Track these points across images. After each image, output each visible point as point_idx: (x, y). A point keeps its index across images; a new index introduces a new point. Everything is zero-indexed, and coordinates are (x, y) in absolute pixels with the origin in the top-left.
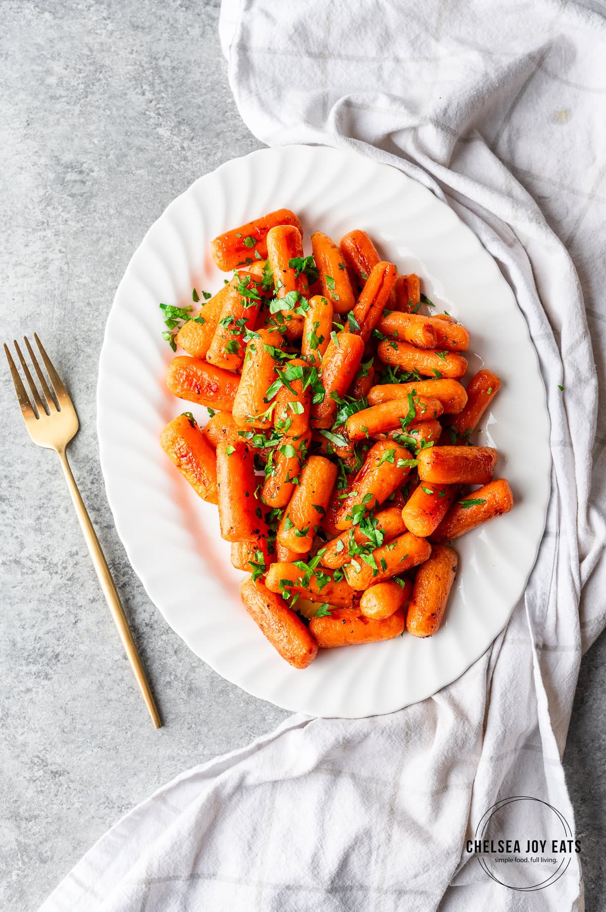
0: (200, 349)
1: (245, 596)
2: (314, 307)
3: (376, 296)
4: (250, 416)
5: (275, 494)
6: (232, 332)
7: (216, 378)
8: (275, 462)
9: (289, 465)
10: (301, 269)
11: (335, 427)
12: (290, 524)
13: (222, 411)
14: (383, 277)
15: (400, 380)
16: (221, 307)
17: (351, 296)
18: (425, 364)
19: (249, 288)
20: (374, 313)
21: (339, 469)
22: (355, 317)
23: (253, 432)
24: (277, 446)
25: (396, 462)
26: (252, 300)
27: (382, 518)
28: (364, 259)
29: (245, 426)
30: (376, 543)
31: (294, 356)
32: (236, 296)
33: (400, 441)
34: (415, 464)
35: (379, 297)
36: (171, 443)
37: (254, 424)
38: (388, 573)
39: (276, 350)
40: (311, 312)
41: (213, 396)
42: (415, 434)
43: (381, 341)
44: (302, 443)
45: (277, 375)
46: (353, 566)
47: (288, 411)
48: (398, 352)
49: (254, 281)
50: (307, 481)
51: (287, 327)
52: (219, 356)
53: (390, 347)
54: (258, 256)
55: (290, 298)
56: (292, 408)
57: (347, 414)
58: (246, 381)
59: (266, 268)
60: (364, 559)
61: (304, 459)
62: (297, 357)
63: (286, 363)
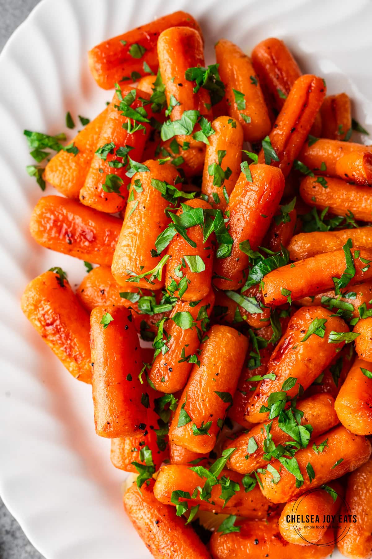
0: (72, 187)
1: (128, 506)
2: (218, 130)
3: (299, 118)
4: (133, 274)
5: (166, 378)
6: (112, 164)
7: (92, 223)
8: (166, 334)
9: (184, 338)
10: (202, 82)
11: (245, 288)
12: (186, 418)
13: (101, 265)
14: (308, 93)
15: (329, 227)
16: (99, 134)
17: (266, 117)
18: (363, 205)
19: (135, 107)
20: (297, 139)
21: (251, 341)
22: (272, 144)
23: (139, 294)
24: (170, 312)
25: (326, 336)
26: (138, 122)
27: (308, 409)
28: (282, 74)
29: (128, 286)
30: (300, 443)
31: (192, 195)
32: (117, 118)
33: (331, 307)
34: (353, 338)
35: (303, 119)
36: (33, 308)
37: (140, 284)
38: (316, 483)
39: (168, 186)
40: (215, 138)
41: (88, 247)
42: (353, 298)
43: (304, 176)
44: (203, 309)
45: (169, 220)
46: (270, 473)
47: (184, 268)
48: (328, 190)
49: (140, 98)
50: (209, 360)
51: (184, 159)
52: (95, 195)
53: (317, 184)
54: (146, 68)
55: (187, 119)
56: (189, 264)
57: (262, 272)
58: (130, 227)
59: (156, 84)
60: (284, 465)
61: (205, 330)
62: (195, 197)
63: (182, 204)
